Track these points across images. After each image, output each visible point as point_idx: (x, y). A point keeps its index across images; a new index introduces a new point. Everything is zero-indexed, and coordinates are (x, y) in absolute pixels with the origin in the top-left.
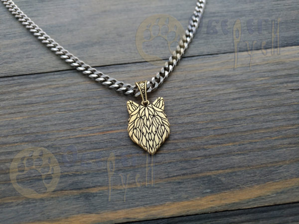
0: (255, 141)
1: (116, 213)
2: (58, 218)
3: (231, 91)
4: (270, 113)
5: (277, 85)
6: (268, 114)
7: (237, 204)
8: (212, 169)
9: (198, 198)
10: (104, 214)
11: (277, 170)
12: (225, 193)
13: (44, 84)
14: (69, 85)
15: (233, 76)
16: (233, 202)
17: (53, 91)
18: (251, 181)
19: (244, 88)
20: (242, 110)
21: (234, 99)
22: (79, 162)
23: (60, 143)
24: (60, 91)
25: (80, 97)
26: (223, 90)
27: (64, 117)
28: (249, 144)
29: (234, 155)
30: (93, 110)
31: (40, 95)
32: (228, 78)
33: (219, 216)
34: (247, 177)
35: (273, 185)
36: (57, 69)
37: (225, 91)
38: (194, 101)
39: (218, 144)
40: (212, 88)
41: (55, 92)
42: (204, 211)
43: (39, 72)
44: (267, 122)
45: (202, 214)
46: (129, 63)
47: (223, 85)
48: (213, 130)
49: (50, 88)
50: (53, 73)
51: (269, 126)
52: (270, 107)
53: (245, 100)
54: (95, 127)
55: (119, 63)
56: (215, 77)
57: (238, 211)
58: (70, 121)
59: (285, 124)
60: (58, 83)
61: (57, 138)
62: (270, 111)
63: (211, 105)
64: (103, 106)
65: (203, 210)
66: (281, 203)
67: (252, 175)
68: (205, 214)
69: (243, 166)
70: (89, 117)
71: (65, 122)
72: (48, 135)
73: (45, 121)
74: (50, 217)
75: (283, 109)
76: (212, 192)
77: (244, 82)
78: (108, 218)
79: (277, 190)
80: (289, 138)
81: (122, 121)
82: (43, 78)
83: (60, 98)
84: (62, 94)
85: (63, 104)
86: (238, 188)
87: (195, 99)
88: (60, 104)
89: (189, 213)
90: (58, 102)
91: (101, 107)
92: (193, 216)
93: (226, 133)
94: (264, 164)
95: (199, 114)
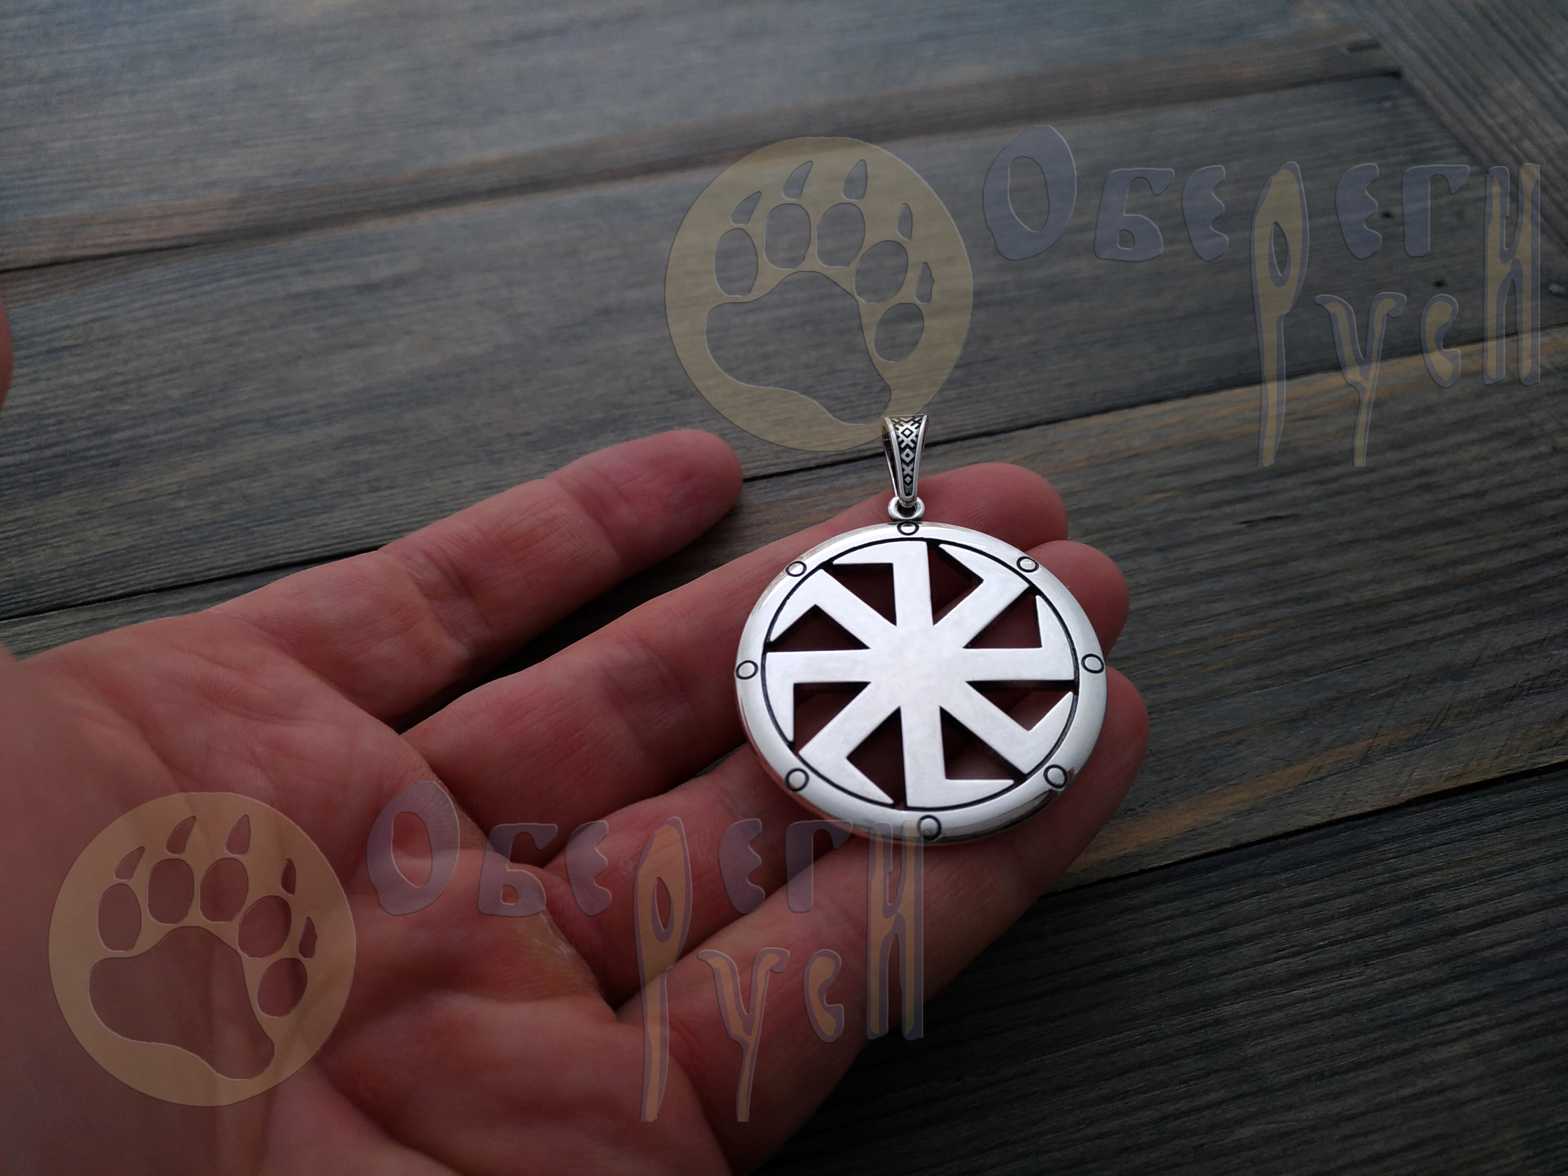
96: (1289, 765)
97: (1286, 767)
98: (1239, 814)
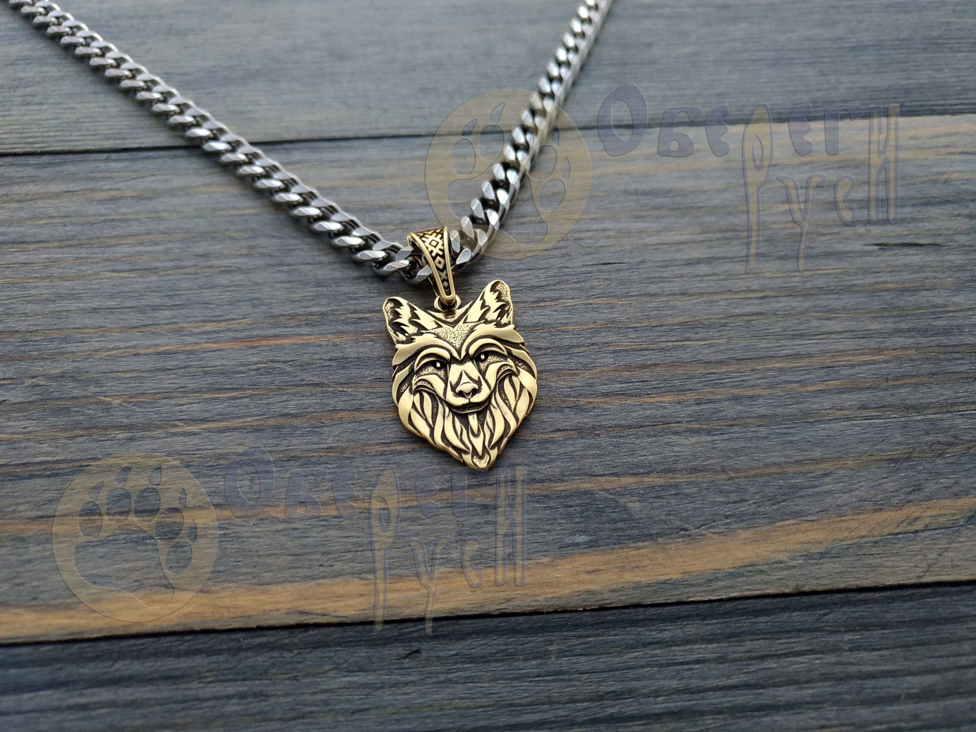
0: (751, 393)
1: (265, 592)
2: (68, 601)
3: (684, 238)
4: (807, 311)
5: (836, 230)
6: (801, 313)
7: (674, 584)
8: (598, 470)
9: (545, 560)
10: (222, 594)
11: (817, 486)
12: (638, 548)
13: (72, 187)
14: (155, 195)
15: (693, 192)
16: (662, 578)
17: (101, 209)
18: (727, 517)
19: (727, 230)
20: (715, 298)
21: (690, 263)
22: (159, 427)
23: (103, 368)
24: (124, 210)
25: (188, 231)
26: (658, 232)
27: (126, 289)
28: (729, 400)
29: (676, 433)
30: (223, 272)
31: (54, 217)
32: (678, 200)
33: (609, 622)
34: (714, 503)
35: (797, 531)
36: (119, 144)
37: (664, 238)
38: (558, 262)
39: (624, 394)
40: (623, 225)
41: (104, 211)
42: (562, 603)
43: (60, 148)
44: (795, 337)
45: (556, 612)
46: (357, 138)
47: (658, 217)
48: (614, 352)
49: (91, 201)
50: (105, 156)
51: (802, 350)
52: (806, 294)
53: (727, 267)
54: (223, 325)
55: (325, 135)
56: (636, 193)
57: (674, 609)
58: (145, 303)
59: (851, 347)
60: (122, 185)
61: (97, 350)
62: (807, 304)
63: (613, 275)
64: (257, 262)
65: (559, 598)
66: (820, 588)
67: (733, 497)
68: (564, 611)
69: (705, 470)
70: (207, 293)
71: (129, 304)
72: (66, 340)
73: (60, 297)
74: (42, 596)
75: (849, 300)
76: (592, 545)
77: (730, 213)
78: (236, 607)
79: (809, 546)
80: (860, 389)
81: (315, 309)
82: (71, 168)
83: (119, 231)
84: (126, 220)
85: (126, 249)
86: (683, 536)
87: (563, 256)
88: (118, 249)
89: (509, 607)
90: (113, 241)
91: (252, 262)
92: (521, 618)
93: (656, 365)
94: (774, 464)
95: (571, 302)
96: (881, 510)
97: (875, 511)
98: (808, 556)
